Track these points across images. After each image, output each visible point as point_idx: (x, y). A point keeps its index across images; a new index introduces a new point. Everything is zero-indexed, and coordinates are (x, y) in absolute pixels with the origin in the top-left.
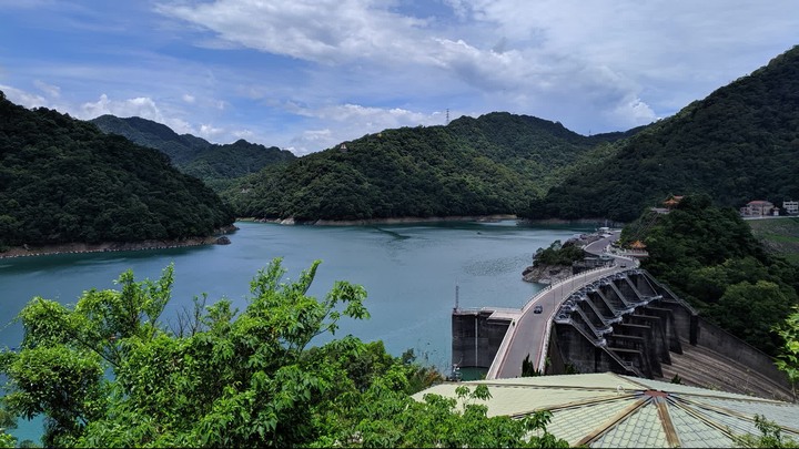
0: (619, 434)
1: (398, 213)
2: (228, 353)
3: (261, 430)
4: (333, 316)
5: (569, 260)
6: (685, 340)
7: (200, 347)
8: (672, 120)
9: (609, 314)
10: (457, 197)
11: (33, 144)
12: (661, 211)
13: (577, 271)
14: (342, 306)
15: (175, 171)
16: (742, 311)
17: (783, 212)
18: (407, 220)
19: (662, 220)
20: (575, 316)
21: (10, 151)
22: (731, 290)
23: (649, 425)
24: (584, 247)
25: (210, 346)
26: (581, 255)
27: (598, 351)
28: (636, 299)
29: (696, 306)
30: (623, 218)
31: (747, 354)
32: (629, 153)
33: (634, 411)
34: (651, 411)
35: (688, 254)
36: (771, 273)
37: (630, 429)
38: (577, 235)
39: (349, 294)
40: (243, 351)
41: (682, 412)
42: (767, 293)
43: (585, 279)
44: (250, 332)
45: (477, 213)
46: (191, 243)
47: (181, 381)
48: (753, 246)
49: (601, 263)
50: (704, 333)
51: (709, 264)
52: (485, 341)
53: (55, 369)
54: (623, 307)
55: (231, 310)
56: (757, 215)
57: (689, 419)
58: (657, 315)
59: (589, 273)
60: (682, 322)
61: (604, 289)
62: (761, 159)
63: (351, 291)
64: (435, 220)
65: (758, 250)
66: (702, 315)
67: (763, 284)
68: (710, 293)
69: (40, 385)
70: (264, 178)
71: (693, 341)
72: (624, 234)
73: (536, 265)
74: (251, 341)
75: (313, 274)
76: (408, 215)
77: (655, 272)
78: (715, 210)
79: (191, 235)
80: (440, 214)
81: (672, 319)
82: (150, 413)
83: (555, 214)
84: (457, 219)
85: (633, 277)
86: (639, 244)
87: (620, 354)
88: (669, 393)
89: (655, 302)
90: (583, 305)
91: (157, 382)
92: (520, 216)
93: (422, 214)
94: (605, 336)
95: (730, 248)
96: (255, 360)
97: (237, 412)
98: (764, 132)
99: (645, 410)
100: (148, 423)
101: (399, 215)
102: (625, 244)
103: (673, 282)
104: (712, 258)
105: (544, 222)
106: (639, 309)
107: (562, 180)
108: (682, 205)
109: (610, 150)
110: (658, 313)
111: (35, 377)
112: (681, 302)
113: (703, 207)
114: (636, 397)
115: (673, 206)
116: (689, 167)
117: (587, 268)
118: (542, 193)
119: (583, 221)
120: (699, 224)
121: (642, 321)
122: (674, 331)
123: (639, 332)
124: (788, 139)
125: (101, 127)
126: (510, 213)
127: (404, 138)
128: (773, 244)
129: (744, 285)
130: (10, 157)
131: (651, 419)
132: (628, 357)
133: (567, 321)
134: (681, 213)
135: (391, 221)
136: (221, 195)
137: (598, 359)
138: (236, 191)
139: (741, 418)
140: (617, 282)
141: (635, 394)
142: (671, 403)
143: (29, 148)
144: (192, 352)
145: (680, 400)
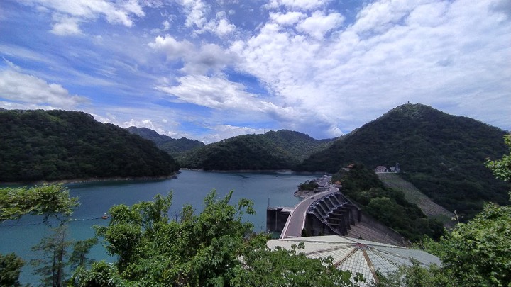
0: (349, 262)
1: (245, 168)
2: (200, 229)
3: (216, 264)
4: (241, 213)
5: (312, 187)
6: (356, 220)
7: (189, 227)
8: (349, 135)
9: (328, 210)
10: (268, 162)
11: (103, 137)
12: (346, 169)
13: (315, 192)
14: (244, 209)
15: (158, 149)
16: (377, 209)
17: (390, 171)
18: (248, 171)
19: (346, 173)
20: (315, 210)
21: (94, 139)
22: (372, 200)
23: (360, 258)
24: (318, 183)
25: (193, 226)
26: (317, 186)
27: (324, 225)
28: (338, 204)
29: (360, 207)
30: (331, 172)
31: (380, 226)
32: (334, 147)
33: (353, 252)
34: (360, 253)
35: (357, 186)
36: (387, 194)
37: (352, 260)
38: (315, 178)
39: (246, 203)
40: (205, 229)
41: (372, 253)
42: (385, 201)
43: (319, 196)
44: (207, 220)
45: (276, 168)
46: (162, 178)
47: (182, 242)
48: (380, 183)
49: (324, 189)
50: (363, 218)
51: (364, 190)
52: (279, 220)
53: (125, 234)
54: (333, 207)
55: (193, 210)
56: (381, 171)
57: (375, 256)
58: (346, 210)
59: (320, 193)
60: (355, 213)
61: (326, 200)
62: (381, 151)
63: (247, 202)
64: (259, 171)
65: (382, 185)
66: (362, 210)
67: (384, 198)
68: (365, 202)
69: (118, 241)
70: (192, 152)
71: (359, 220)
72: (333, 178)
73: (299, 190)
74: (208, 224)
75: (230, 196)
76: (249, 169)
77: (344, 193)
78: (365, 169)
79: (162, 175)
80: (261, 169)
81: (351, 213)
82: (169, 255)
83: (306, 170)
84: (268, 171)
85: (337, 195)
86: (338, 182)
87: (332, 226)
88: (366, 245)
89: (345, 205)
90: (318, 206)
91: (172, 242)
92: (293, 170)
93: (254, 169)
94: (327, 219)
95: (371, 184)
96: (211, 232)
97: (207, 256)
98: (382, 141)
99: (357, 252)
100: (168, 260)
101: (245, 169)
102: (334, 182)
103: (351, 197)
104: (366, 188)
105: (302, 173)
106: (339, 208)
107: (309, 156)
108: (354, 167)
109: (327, 146)
110: (346, 209)
111: (116, 237)
112: (355, 205)
113: (361, 168)
114: (353, 246)
115: (350, 168)
116: (356, 153)
117: (319, 191)
118: (301, 161)
119: (317, 173)
120: (360, 175)
121: (340, 213)
122: (352, 216)
123: (339, 217)
124: (391, 143)
125: (130, 131)
126: (289, 169)
127: (247, 138)
128: (387, 183)
129: (377, 198)
130: (93, 142)
131: (361, 255)
132: (335, 227)
133: (312, 213)
134: (353, 170)
135: (242, 171)
136: (175, 158)
137: (324, 228)
138: (181, 157)
139: (394, 255)
140: (330, 197)
141: (353, 245)
142: (367, 249)
143: (102, 138)
144: (185, 229)
145: (371, 248)
